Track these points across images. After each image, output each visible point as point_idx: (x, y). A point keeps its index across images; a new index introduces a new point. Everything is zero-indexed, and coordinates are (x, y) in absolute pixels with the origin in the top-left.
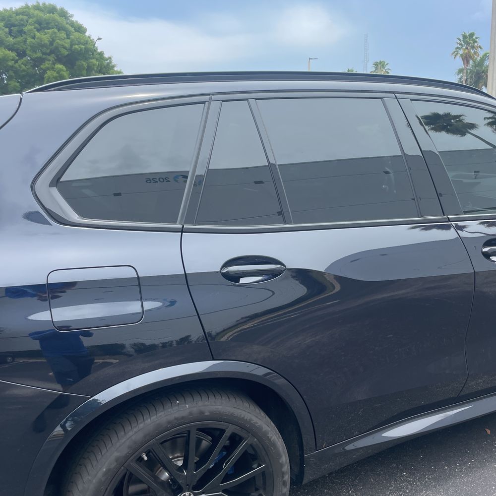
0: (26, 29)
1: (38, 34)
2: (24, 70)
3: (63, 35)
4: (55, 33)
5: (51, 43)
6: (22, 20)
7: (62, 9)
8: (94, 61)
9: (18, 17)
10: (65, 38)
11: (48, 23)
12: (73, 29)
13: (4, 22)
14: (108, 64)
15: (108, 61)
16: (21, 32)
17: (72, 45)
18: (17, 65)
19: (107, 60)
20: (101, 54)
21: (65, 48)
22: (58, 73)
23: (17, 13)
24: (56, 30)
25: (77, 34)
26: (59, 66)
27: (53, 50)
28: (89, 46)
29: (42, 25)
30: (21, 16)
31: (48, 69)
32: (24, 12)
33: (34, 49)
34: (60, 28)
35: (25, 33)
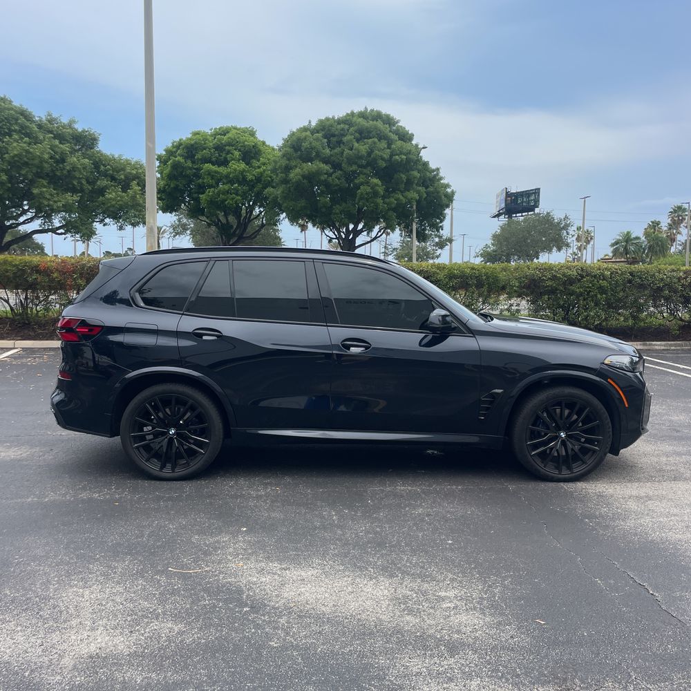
0: (345, 139)
1: (356, 145)
2: (337, 185)
3: (383, 144)
4: (375, 143)
5: (369, 154)
6: (343, 129)
7: (388, 116)
8: (416, 173)
9: (339, 126)
10: (384, 148)
11: (369, 132)
12: (396, 137)
13: (323, 133)
14: (435, 176)
15: (435, 173)
16: (340, 143)
17: (391, 156)
18: (330, 179)
19: (434, 171)
20: (426, 164)
21: (383, 159)
22: (372, 188)
23: (340, 122)
24: (376, 140)
25: (399, 143)
26: (376, 181)
27: (370, 162)
28: (411, 156)
29: (363, 135)
30: (342, 126)
31: (362, 184)
32: (347, 121)
33: (351, 161)
34: (381, 137)
35: (344, 143)
